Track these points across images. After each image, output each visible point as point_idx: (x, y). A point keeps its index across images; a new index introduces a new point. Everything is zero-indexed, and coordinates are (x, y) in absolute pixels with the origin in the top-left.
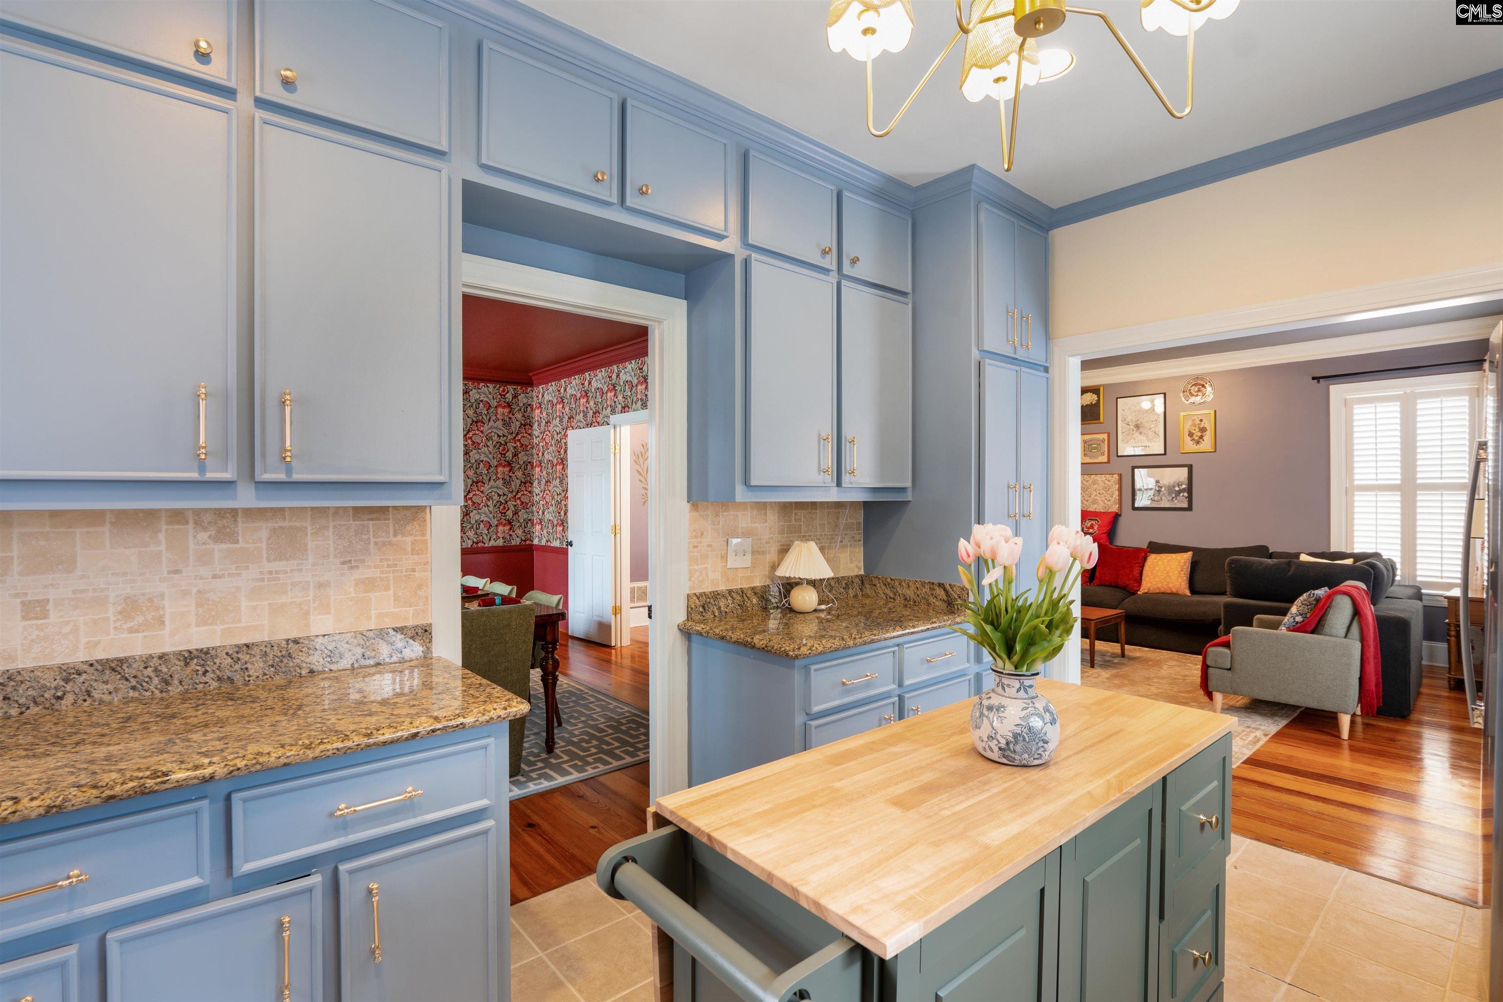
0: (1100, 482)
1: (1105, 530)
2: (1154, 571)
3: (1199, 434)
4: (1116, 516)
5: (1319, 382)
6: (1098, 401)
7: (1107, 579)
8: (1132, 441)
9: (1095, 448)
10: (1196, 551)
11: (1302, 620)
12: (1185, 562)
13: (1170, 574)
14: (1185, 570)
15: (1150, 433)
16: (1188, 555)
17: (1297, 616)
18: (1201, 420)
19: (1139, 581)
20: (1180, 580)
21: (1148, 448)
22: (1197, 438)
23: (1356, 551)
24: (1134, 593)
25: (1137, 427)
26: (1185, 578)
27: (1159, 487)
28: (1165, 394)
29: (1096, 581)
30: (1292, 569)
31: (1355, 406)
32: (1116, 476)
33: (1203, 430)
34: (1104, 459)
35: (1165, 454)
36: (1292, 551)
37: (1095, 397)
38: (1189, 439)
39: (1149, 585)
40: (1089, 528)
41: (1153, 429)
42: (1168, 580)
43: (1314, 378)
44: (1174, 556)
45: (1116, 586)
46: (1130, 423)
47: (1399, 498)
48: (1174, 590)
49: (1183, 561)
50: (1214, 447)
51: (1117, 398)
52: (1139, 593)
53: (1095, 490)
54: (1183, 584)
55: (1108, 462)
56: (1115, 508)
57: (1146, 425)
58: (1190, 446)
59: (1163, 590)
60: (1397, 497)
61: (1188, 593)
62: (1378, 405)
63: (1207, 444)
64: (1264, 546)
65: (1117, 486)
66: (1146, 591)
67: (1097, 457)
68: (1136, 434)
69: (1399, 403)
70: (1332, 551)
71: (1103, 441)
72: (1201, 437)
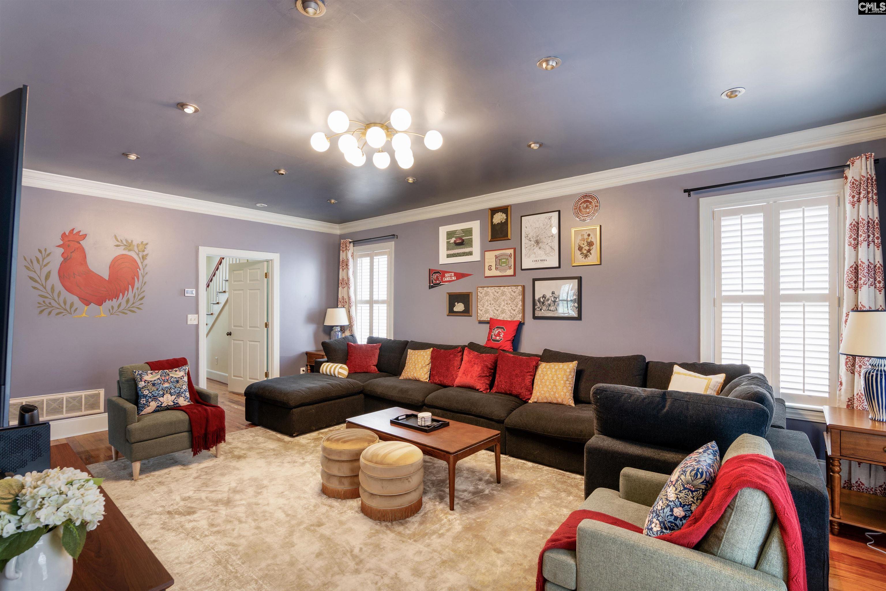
0: (507, 293)
1: (510, 337)
2: (543, 381)
3: (587, 248)
4: (520, 325)
5: (689, 195)
6: (507, 220)
7: (503, 386)
8: (533, 255)
9: (504, 263)
10: (581, 359)
11: (683, 514)
12: (570, 372)
13: (557, 384)
14: (570, 380)
15: (548, 248)
16: (573, 365)
17: (677, 506)
18: (589, 235)
19: (530, 391)
20: (565, 391)
21: (545, 262)
22: (585, 252)
23: (724, 362)
24: (526, 402)
25: (537, 242)
26: (570, 388)
27: (554, 297)
28: (559, 211)
29: (494, 389)
30: (668, 404)
31: (722, 218)
32: (520, 288)
33: (590, 244)
34: (511, 272)
35: (559, 267)
36: (666, 361)
37: (504, 216)
38: (579, 252)
39: (538, 394)
40: (496, 336)
41: (549, 244)
42: (555, 390)
43: (685, 191)
44: (561, 365)
45: (511, 394)
46: (532, 239)
47: (762, 309)
48: (560, 401)
49: (568, 370)
50: (599, 260)
51: (521, 217)
52: (530, 401)
53: (504, 300)
54: (568, 394)
55: (514, 275)
56: (519, 318)
57: (544, 240)
58: (580, 260)
59: (550, 400)
60: (760, 308)
61: (572, 403)
62: (743, 216)
63: (594, 258)
64: (641, 356)
65: (521, 297)
66: (535, 400)
67: (505, 270)
68: (536, 249)
69: (762, 214)
70: (702, 361)
71: (510, 256)
72: (589, 251)
